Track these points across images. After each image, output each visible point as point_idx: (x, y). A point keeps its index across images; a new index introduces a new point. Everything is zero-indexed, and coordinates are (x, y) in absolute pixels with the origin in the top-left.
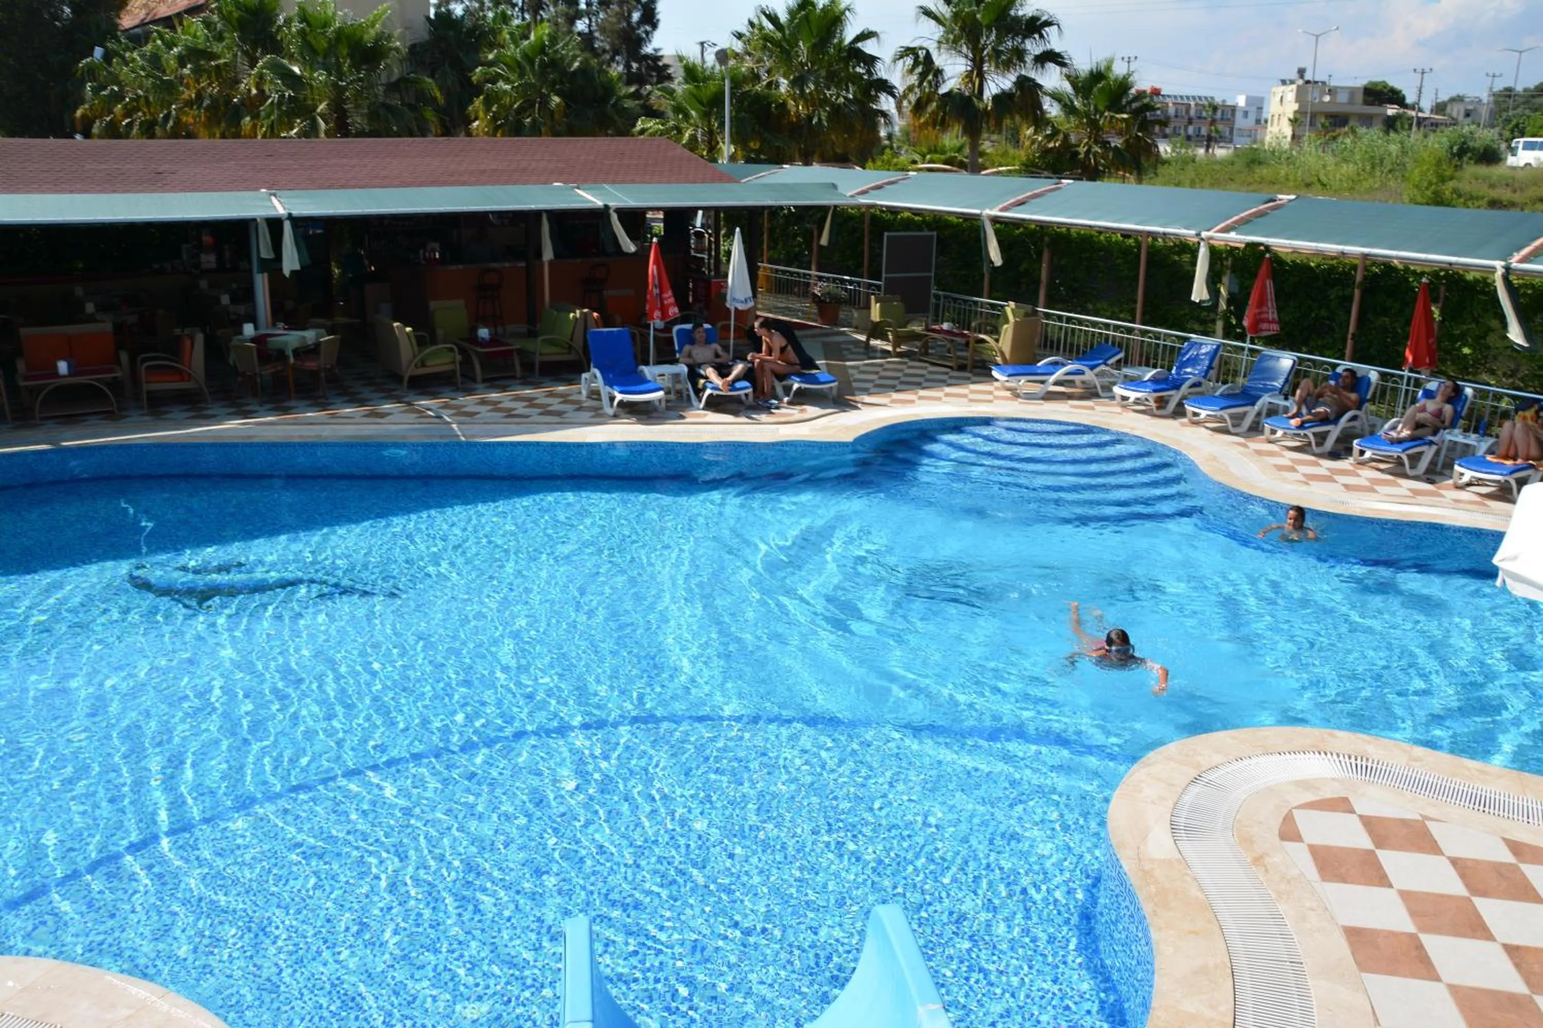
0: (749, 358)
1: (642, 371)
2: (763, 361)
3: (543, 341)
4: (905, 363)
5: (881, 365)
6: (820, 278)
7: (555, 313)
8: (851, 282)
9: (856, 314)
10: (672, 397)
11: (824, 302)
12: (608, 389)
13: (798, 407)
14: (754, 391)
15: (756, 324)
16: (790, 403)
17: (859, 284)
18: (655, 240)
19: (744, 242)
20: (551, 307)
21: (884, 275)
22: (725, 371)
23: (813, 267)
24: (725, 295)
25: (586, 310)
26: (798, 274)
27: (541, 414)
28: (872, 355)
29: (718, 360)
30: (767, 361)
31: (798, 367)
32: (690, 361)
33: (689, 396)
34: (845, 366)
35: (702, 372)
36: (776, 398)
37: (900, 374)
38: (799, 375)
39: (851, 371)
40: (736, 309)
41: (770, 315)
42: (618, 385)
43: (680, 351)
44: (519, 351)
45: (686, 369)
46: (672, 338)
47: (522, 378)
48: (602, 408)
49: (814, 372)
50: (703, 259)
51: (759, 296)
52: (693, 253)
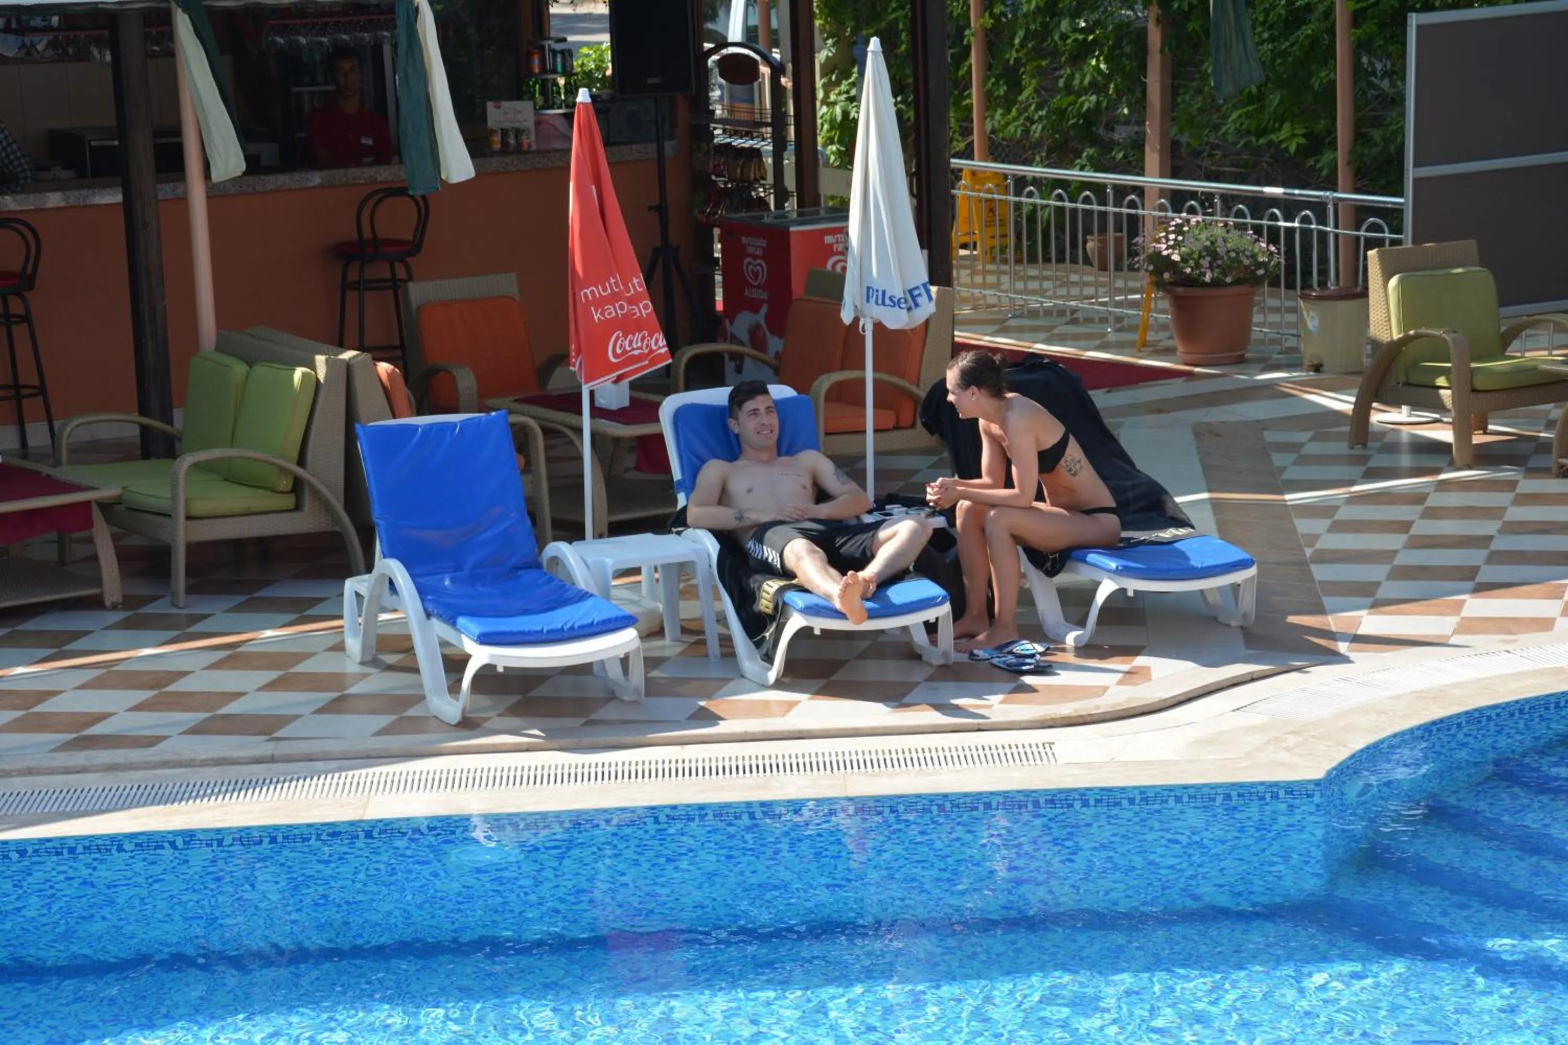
0: (931, 495)
1: (555, 561)
2: (981, 506)
3: (196, 466)
4: (1511, 485)
5: (1417, 498)
6: (1178, 200)
7: (240, 368)
8: (1290, 208)
9: (1312, 320)
10: (668, 646)
11: (1193, 282)
12: (439, 628)
13: (1120, 664)
14: (958, 612)
15: (952, 376)
16: (1087, 650)
17: (1319, 209)
18: (583, 96)
19: (898, 88)
20: (221, 347)
21: (1411, 172)
22: (850, 547)
23: (1152, 158)
24: (838, 281)
25: (348, 355)
26: (1099, 189)
27: (196, 730)
28: (1378, 461)
29: (825, 510)
30: (993, 504)
31: (1112, 520)
32: (725, 517)
33: (726, 641)
34: (1283, 505)
35: (771, 555)
36: (1036, 632)
37: (1488, 527)
38: (1112, 547)
39: (1303, 526)
40: (879, 327)
41: (1004, 342)
42: (473, 613)
43: (690, 484)
44: (106, 507)
45: (712, 547)
46: (659, 438)
47: (129, 602)
48: (421, 698)
49: (1168, 534)
50: (756, 153)
51: (961, 275)
52: (720, 136)
